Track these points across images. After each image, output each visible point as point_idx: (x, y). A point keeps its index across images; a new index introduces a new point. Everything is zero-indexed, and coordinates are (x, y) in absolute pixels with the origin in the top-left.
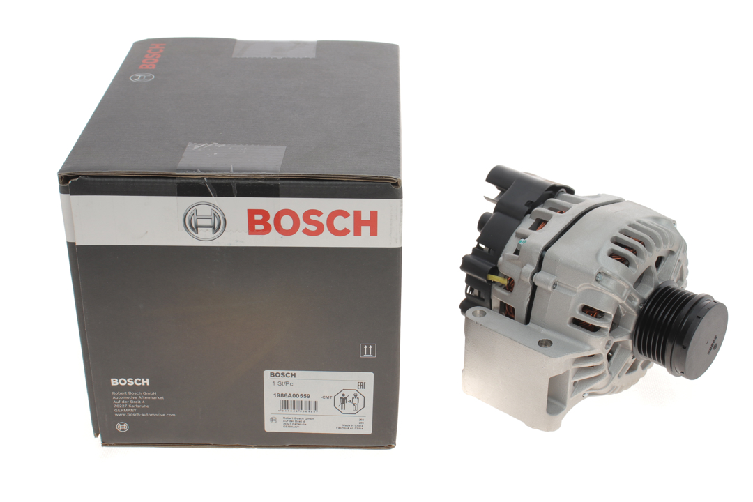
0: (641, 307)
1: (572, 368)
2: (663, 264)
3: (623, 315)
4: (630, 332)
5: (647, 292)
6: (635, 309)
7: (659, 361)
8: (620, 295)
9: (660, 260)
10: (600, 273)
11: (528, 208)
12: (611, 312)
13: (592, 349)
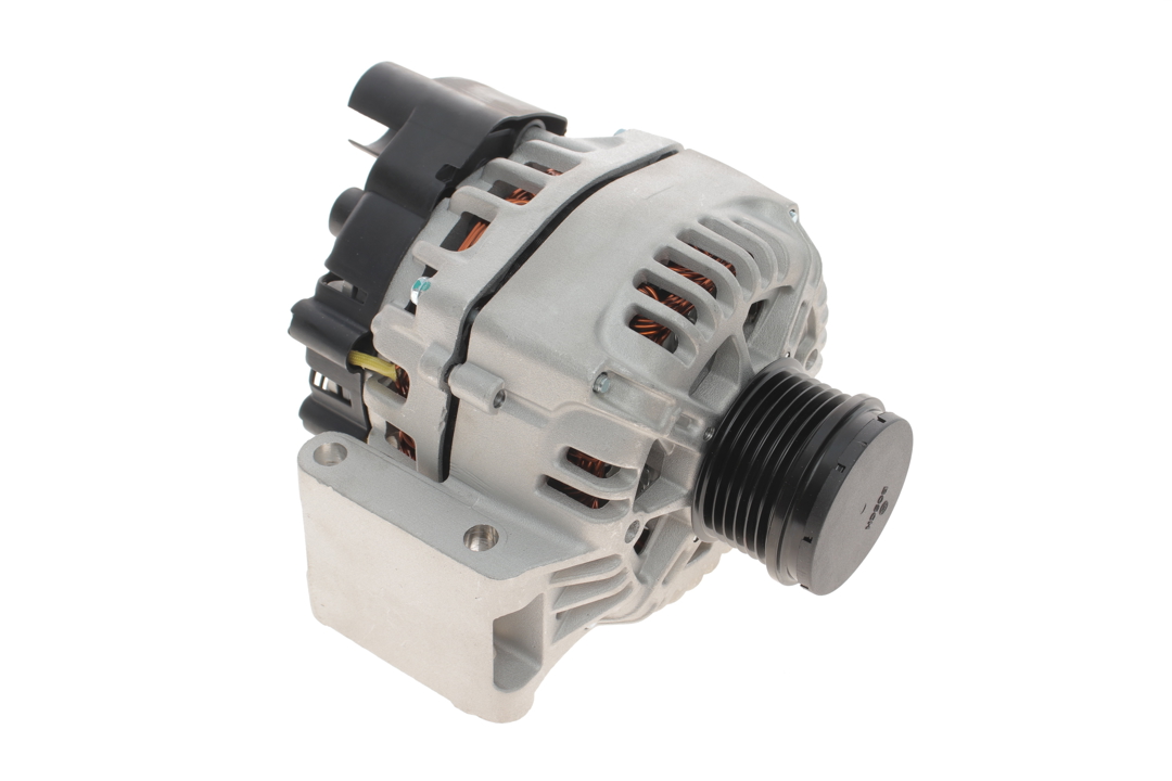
0: (710, 436)
1: (549, 591)
2: (765, 315)
3: (670, 453)
4: (685, 492)
5: (723, 395)
6: (694, 444)
7: (750, 546)
8: (655, 424)
9: (756, 309)
10: (604, 373)
11: (442, 186)
12: (634, 464)
13: (591, 548)
